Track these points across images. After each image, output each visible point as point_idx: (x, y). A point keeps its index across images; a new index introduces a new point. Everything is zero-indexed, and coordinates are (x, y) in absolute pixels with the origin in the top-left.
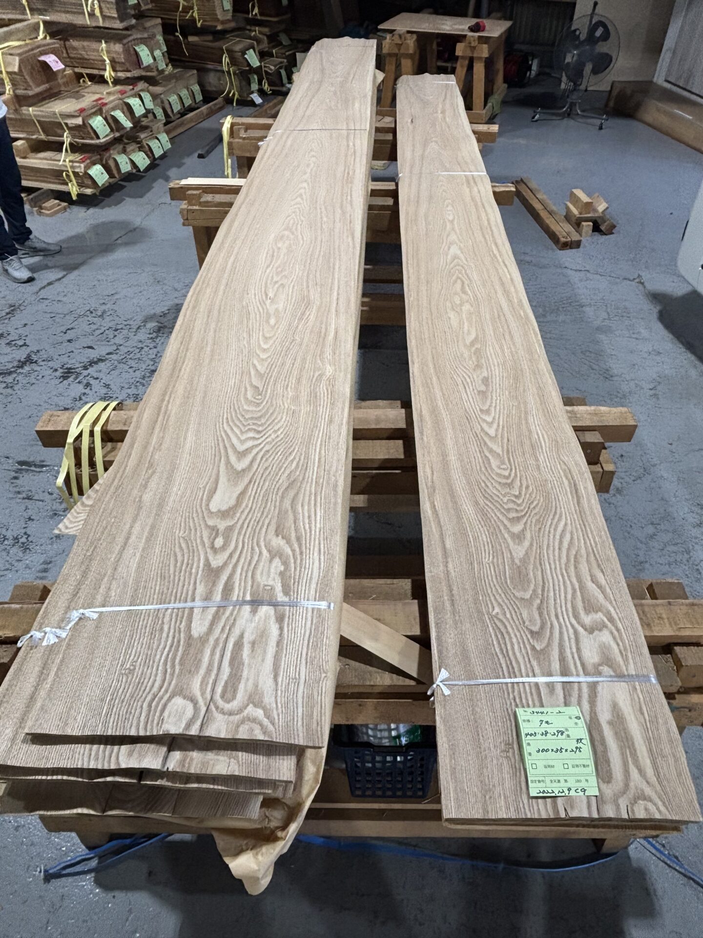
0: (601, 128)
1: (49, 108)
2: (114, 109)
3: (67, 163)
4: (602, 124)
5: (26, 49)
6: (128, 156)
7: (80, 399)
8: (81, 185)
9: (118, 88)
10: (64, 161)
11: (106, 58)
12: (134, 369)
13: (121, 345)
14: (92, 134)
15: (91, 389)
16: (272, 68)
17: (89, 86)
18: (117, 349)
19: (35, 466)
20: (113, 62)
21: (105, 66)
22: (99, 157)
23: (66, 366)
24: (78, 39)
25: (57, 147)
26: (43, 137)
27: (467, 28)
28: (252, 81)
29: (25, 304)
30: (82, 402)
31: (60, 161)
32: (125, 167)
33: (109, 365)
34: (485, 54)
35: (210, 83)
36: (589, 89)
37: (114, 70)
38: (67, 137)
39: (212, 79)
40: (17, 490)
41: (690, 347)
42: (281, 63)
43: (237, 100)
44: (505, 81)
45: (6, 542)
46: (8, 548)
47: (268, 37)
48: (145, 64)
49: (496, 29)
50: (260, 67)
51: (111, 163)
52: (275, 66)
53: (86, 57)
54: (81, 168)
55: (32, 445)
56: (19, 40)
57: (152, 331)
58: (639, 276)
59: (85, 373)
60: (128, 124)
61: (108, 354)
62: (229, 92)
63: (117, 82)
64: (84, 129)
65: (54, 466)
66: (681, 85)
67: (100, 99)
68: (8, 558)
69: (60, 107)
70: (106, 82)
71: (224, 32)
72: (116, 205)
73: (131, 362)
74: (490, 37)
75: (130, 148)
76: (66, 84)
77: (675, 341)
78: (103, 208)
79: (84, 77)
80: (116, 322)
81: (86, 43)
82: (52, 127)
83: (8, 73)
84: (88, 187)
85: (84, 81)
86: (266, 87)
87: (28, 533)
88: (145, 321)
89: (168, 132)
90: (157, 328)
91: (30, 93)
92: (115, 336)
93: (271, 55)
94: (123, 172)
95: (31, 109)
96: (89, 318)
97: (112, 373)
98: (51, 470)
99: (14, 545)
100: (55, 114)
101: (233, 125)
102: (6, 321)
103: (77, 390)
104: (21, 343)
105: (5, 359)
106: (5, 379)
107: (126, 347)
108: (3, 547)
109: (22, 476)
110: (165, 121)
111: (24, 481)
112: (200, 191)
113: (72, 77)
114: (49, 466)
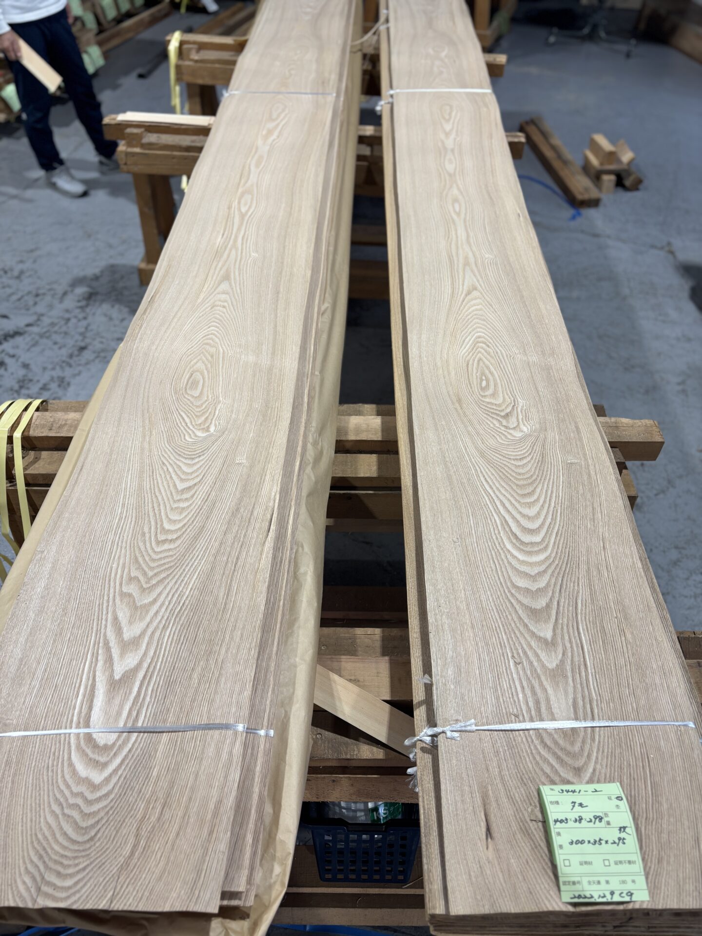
4: (630, 50)
12: (60, 345)
13: (42, 315)
33: (28, 339)
57: (81, 299)
58: (669, 244)
73: (54, 336)
80: (37, 286)
88: (73, 286)
90: (86, 295)
97: (33, 349)
101: (182, 43)
107: (50, 317)
110: (98, 30)
112: (142, 130)
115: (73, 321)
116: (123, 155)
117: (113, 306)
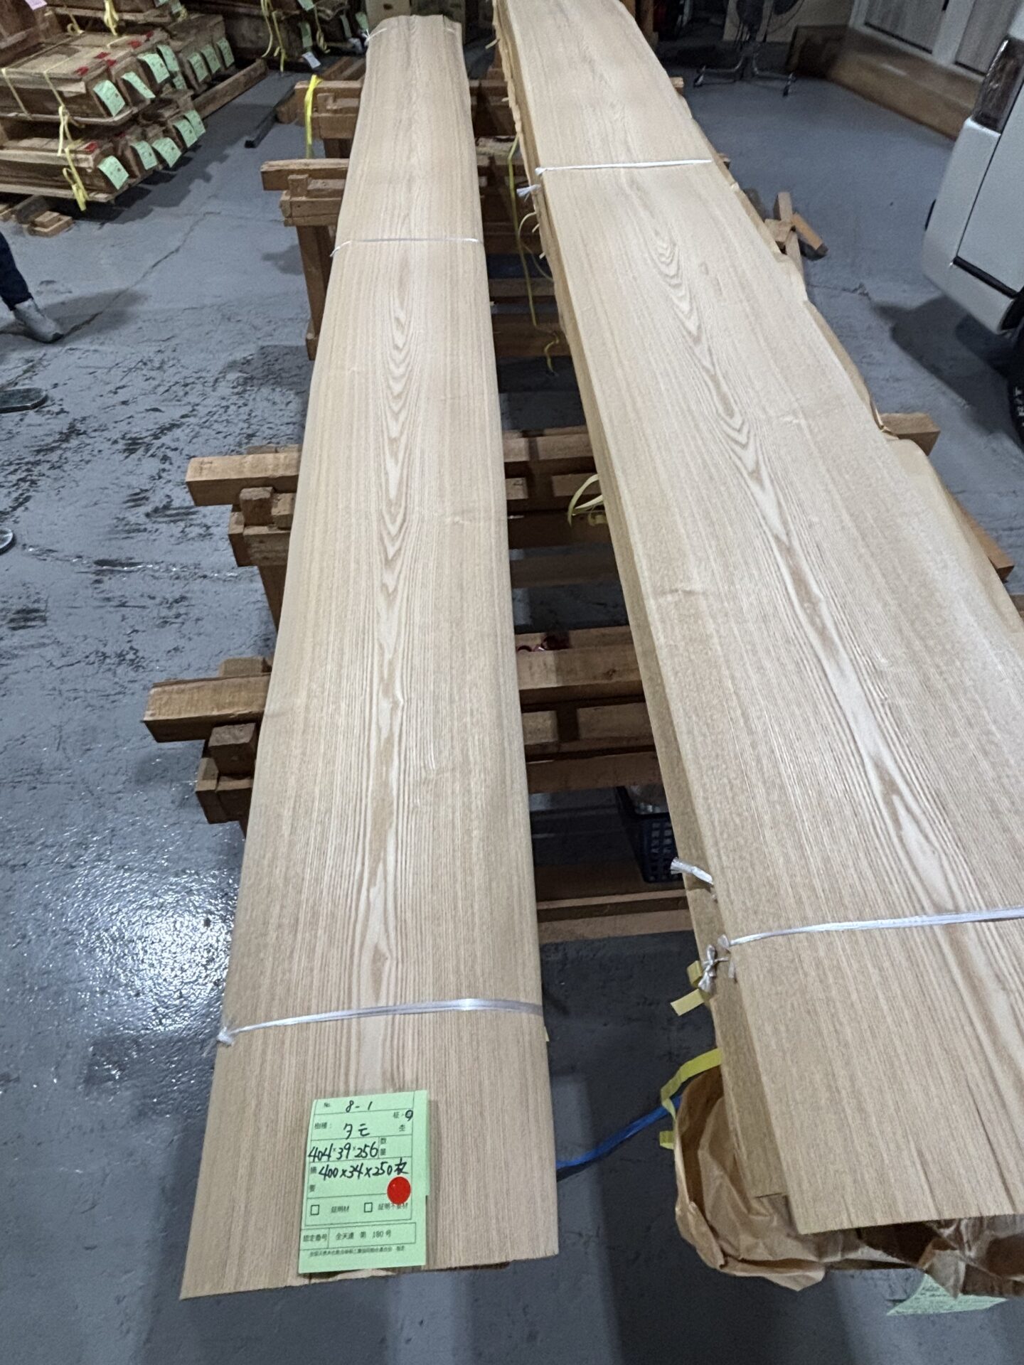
0: (786, 93)
1: (32, 68)
2: (126, 70)
3: (69, 157)
4: (787, 87)
6: (150, 144)
7: (160, 477)
8: (89, 188)
9: (125, 38)
10: (63, 151)
12: (223, 435)
13: (197, 405)
14: (101, 109)
15: (171, 464)
17: (80, 37)
18: (194, 410)
19: (122, 565)
21: (103, 4)
22: (111, 145)
23: (128, 436)
25: (50, 130)
26: (25, 114)
28: (303, 32)
29: (48, 358)
30: (164, 481)
31: (56, 151)
32: (149, 162)
33: (188, 430)
35: (243, 36)
36: (767, 39)
37: (118, 11)
38: (64, 115)
39: (245, 29)
40: (102, 595)
42: (341, 4)
43: (285, 61)
45: (108, 661)
46: (113, 667)
50: (312, 11)
51: (129, 155)
52: (333, 10)
54: (88, 162)
55: (110, 539)
57: (235, 384)
58: (861, 285)
59: (157, 443)
60: (148, 94)
62: (273, 50)
63: (123, 28)
64: (88, 101)
65: (148, 563)
66: (887, 29)
67: (104, 54)
68: (117, 680)
69: (48, 67)
70: (107, 30)
72: (141, 218)
73: (216, 426)
75: (151, 132)
76: (47, 32)
78: (123, 222)
79: (71, 22)
80: (183, 375)
82: (39, 98)
84: (100, 190)
85: (73, 29)
86: (321, 42)
87: (135, 647)
88: (224, 372)
89: (198, 109)
90: (241, 381)
91: (3, 45)
92: (186, 393)
94: (147, 167)
95: (3, 70)
96: (145, 372)
97: (194, 441)
98: (144, 570)
99: (119, 664)
100: (41, 76)
101: (316, 92)
102: (27, 381)
103: (152, 466)
104: (56, 409)
105: (40, 432)
106: (47, 458)
107: (205, 406)
108: (105, 667)
109: (105, 579)
110: (191, 93)
111: (112, 584)
112: (306, 176)
113: (55, 21)
114: (139, 564)
115: (233, 408)
116: (288, 206)
117: (274, 390)
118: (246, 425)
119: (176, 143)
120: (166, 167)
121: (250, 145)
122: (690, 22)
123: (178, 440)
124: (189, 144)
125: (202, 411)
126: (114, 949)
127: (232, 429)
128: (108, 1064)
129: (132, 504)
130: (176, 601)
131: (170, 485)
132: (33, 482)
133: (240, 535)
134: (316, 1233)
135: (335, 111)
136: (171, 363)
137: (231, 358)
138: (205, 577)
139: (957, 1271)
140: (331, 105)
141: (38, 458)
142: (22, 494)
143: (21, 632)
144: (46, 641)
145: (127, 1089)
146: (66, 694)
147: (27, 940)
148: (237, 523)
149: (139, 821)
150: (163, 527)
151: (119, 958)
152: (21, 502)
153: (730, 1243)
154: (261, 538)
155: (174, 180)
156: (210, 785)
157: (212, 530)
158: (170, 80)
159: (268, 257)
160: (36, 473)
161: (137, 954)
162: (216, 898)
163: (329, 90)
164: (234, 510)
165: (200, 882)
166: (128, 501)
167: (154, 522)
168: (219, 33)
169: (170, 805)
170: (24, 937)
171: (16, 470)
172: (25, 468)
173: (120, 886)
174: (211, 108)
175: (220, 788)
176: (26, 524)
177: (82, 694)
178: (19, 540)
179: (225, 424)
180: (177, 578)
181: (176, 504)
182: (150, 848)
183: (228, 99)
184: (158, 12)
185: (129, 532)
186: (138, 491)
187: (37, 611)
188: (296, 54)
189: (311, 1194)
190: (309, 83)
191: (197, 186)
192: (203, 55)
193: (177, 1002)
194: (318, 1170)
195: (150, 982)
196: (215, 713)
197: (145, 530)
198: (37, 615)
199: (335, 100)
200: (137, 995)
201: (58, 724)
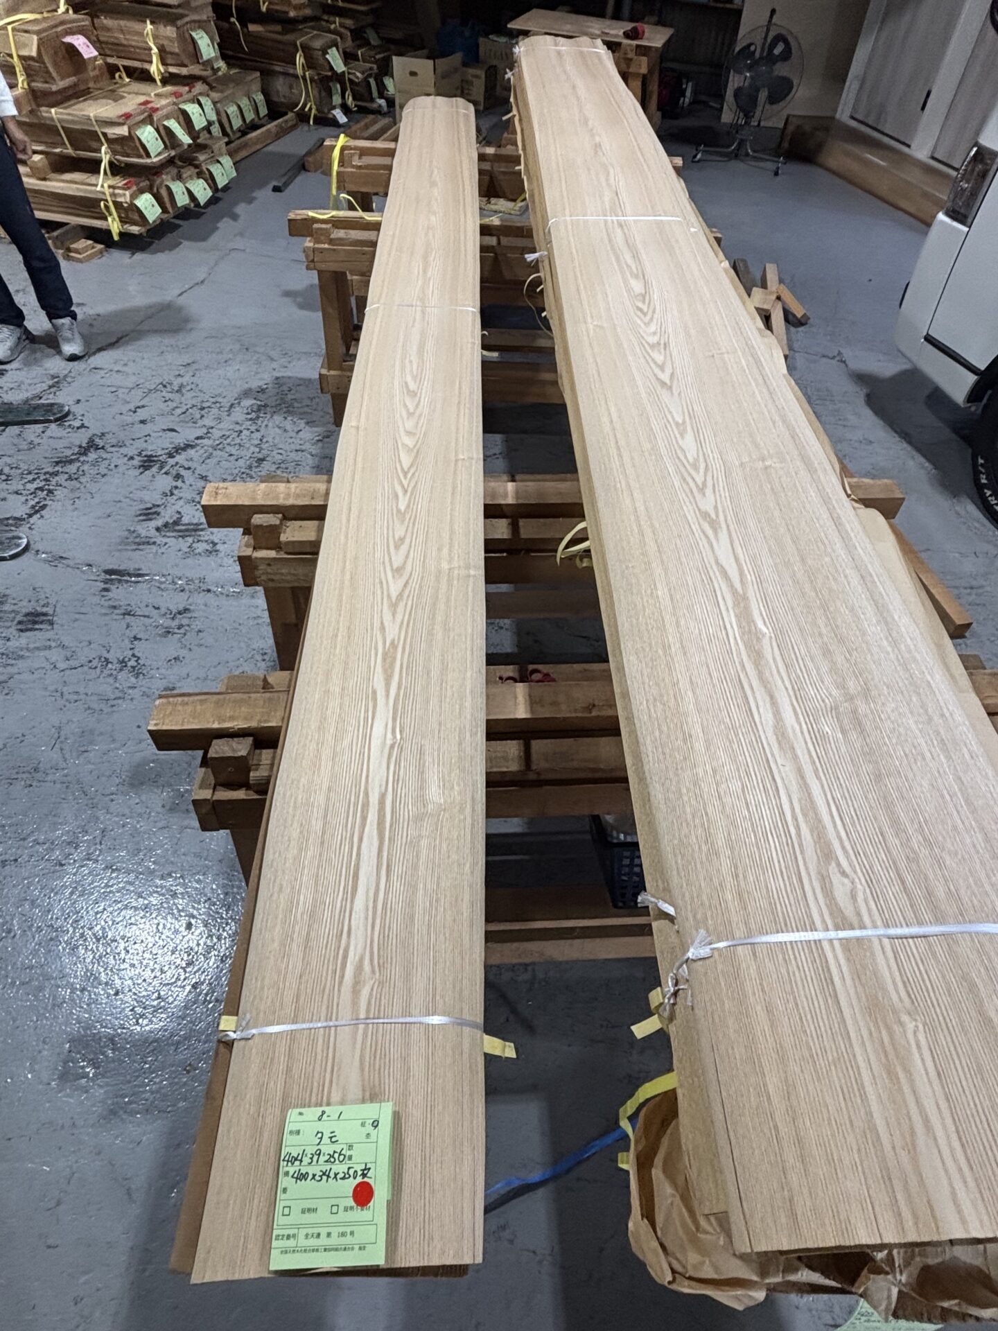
0: (776, 174)
1: (82, 110)
2: (167, 117)
3: (107, 191)
4: (778, 168)
5: (45, 25)
6: (184, 184)
7: (172, 494)
8: (123, 221)
9: (169, 88)
10: (102, 186)
11: (152, 45)
12: (235, 457)
13: (212, 428)
14: (141, 151)
15: (183, 482)
16: (359, 74)
17: (128, 84)
18: (208, 433)
19: (130, 575)
20: (163, 52)
21: (151, 56)
22: (148, 183)
23: (144, 453)
24: (115, 16)
25: (92, 167)
26: (70, 151)
27: (621, 33)
28: (334, 91)
29: (72, 375)
30: (175, 498)
31: (96, 185)
32: (182, 200)
33: (202, 451)
34: (644, 70)
35: (278, 92)
36: (762, 124)
37: (163, 64)
38: (106, 154)
39: (280, 86)
40: (111, 603)
41: (906, 436)
42: (371, 69)
43: (315, 116)
44: (659, 109)
45: (110, 666)
46: (115, 673)
47: (351, 31)
48: (205, 58)
49: (656, 38)
50: (344, 72)
51: (164, 192)
52: (363, 73)
53: (125, 42)
54: (125, 197)
55: (120, 550)
56: (32, 12)
57: (249, 410)
58: (840, 353)
59: (171, 461)
60: (186, 139)
61: (197, 438)
62: (305, 105)
63: (168, 79)
64: (128, 143)
65: (155, 575)
66: (870, 123)
67: (146, 103)
68: (118, 685)
69: (95, 110)
70: (153, 80)
71: (294, 21)
72: (170, 250)
73: (228, 449)
74: (650, 48)
75: (187, 172)
76: (96, 79)
77: (888, 428)
78: (155, 252)
79: (119, 70)
80: (199, 399)
81: (122, 23)
82: (85, 137)
83: (21, 58)
84: (134, 223)
85: (120, 77)
86: (350, 101)
87: (137, 654)
88: (239, 399)
89: (231, 154)
90: (255, 408)
91: (54, 88)
92: (202, 416)
93: (356, 58)
94: (179, 205)
95: (53, 110)
96: (164, 394)
97: (208, 461)
98: (152, 580)
99: (121, 670)
100: (89, 119)
101: (343, 149)
102: (51, 396)
103: (164, 482)
104: (77, 424)
105: (60, 444)
106: (65, 469)
107: (219, 429)
108: (106, 672)
109: (113, 587)
110: (226, 140)
111: (120, 593)
112: (329, 226)
113: (105, 69)
114: (147, 575)
115: (245, 432)
116: (311, 253)
117: (286, 418)
118: (258, 450)
119: (208, 184)
120: (197, 205)
121: (276, 189)
122: (690, 104)
123: (191, 459)
124: (220, 186)
125: (216, 433)
126: (97, 947)
127: (243, 453)
128: (83, 1061)
129: (142, 518)
130: (180, 613)
131: (181, 502)
132: (50, 492)
133: (249, 558)
134: (286, 1232)
135: (360, 167)
136: (189, 388)
137: (247, 386)
138: (209, 591)
139: (889, 1297)
140: (356, 162)
141: (57, 469)
142: (38, 503)
143: (28, 634)
144: (53, 644)
145: (100, 1086)
146: (66, 696)
147: (12, 934)
148: (247, 546)
149: (128, 823)
150: (171, 541)
151: (100, 957)
152: (38, 509)
153: (677, 1259)
154: (270, 562)
155: (204, 217)
156: (206, 794)
157: (218, 547)
158: (207, 129)
159: (287, 294)
160: (54, 483)
161: (119, 954)
162: (199, 903)
163: (356, 148)
164: (244, 534)
165: (185, 886)
166: (140, 515)
167: (164, 536)
168: (256, 86)
169: (160, 810)
170: (9, 931)
171: (34, 480)
172: (42, 477)
173: (107, 886)
174: (244, 153)
175: (215, 798)
176: (40, 531)
177: (83, 697)
178: (34, 547)
179: (237, 447)
180: (182, 591)
181: (185, 520)
182: (139, 851)
183: (258, 147)
184: (201, 67)
185: (139, 544)
186: (149, 505)
187: (45, 614)
188: (326, 111)
189: (283, 1196)
190: (337, 141)
191: (225, 225)
192: (239, 107)
193: (155, 1003)
194: (291, 1174)
195: (130, 982)
196: (216, 726)
197: (154, 543)
198: (45, 618)
199: (360, 158)
200: (117, 994)
201: (57, 725)
